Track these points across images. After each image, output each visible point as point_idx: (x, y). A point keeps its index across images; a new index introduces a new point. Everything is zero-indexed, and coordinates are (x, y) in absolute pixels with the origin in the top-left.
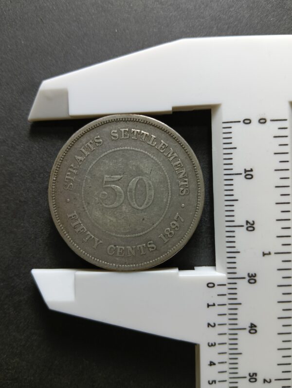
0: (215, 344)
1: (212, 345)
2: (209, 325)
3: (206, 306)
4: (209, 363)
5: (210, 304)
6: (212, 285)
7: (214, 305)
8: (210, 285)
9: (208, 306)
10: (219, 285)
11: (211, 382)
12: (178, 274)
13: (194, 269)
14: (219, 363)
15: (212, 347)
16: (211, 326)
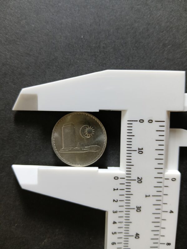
0: (117, 212)
1: (115, 212)
2: (114, 200)
3: (113, 189)
4: (113, 222)
5: (115, 189)
6: (117, 178)
7: (117, 189)
8: (116, 178)
9: (114, 190)
10: (120, 178)
11: (113, 233)
12: (98, 171)
13: (107, 168)
14: (119, 222)
15: (115, 213)
16: (115, 201)
